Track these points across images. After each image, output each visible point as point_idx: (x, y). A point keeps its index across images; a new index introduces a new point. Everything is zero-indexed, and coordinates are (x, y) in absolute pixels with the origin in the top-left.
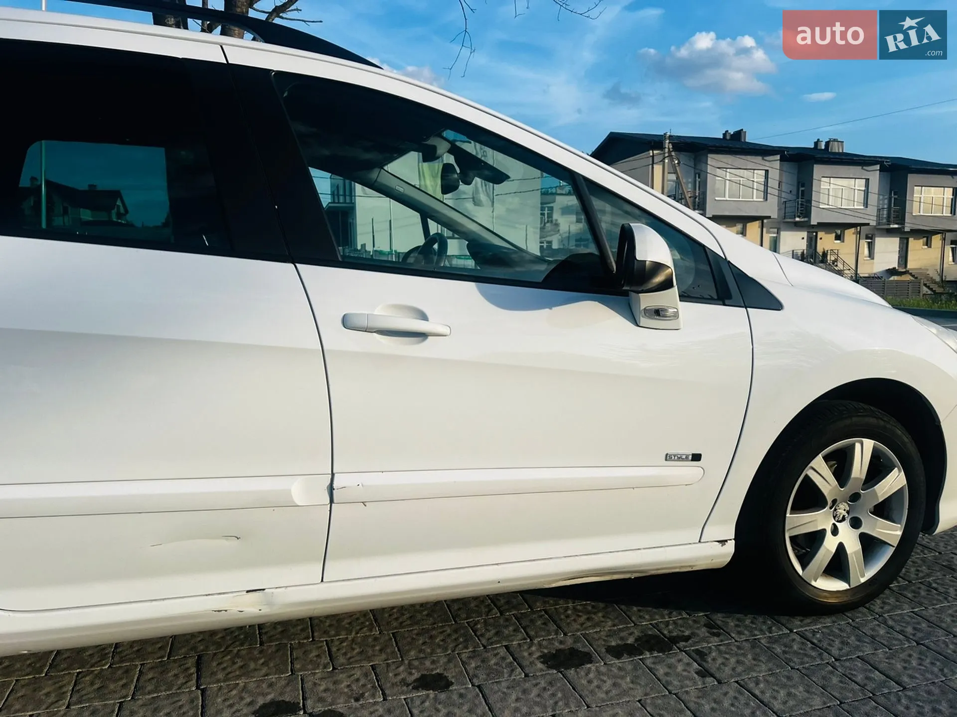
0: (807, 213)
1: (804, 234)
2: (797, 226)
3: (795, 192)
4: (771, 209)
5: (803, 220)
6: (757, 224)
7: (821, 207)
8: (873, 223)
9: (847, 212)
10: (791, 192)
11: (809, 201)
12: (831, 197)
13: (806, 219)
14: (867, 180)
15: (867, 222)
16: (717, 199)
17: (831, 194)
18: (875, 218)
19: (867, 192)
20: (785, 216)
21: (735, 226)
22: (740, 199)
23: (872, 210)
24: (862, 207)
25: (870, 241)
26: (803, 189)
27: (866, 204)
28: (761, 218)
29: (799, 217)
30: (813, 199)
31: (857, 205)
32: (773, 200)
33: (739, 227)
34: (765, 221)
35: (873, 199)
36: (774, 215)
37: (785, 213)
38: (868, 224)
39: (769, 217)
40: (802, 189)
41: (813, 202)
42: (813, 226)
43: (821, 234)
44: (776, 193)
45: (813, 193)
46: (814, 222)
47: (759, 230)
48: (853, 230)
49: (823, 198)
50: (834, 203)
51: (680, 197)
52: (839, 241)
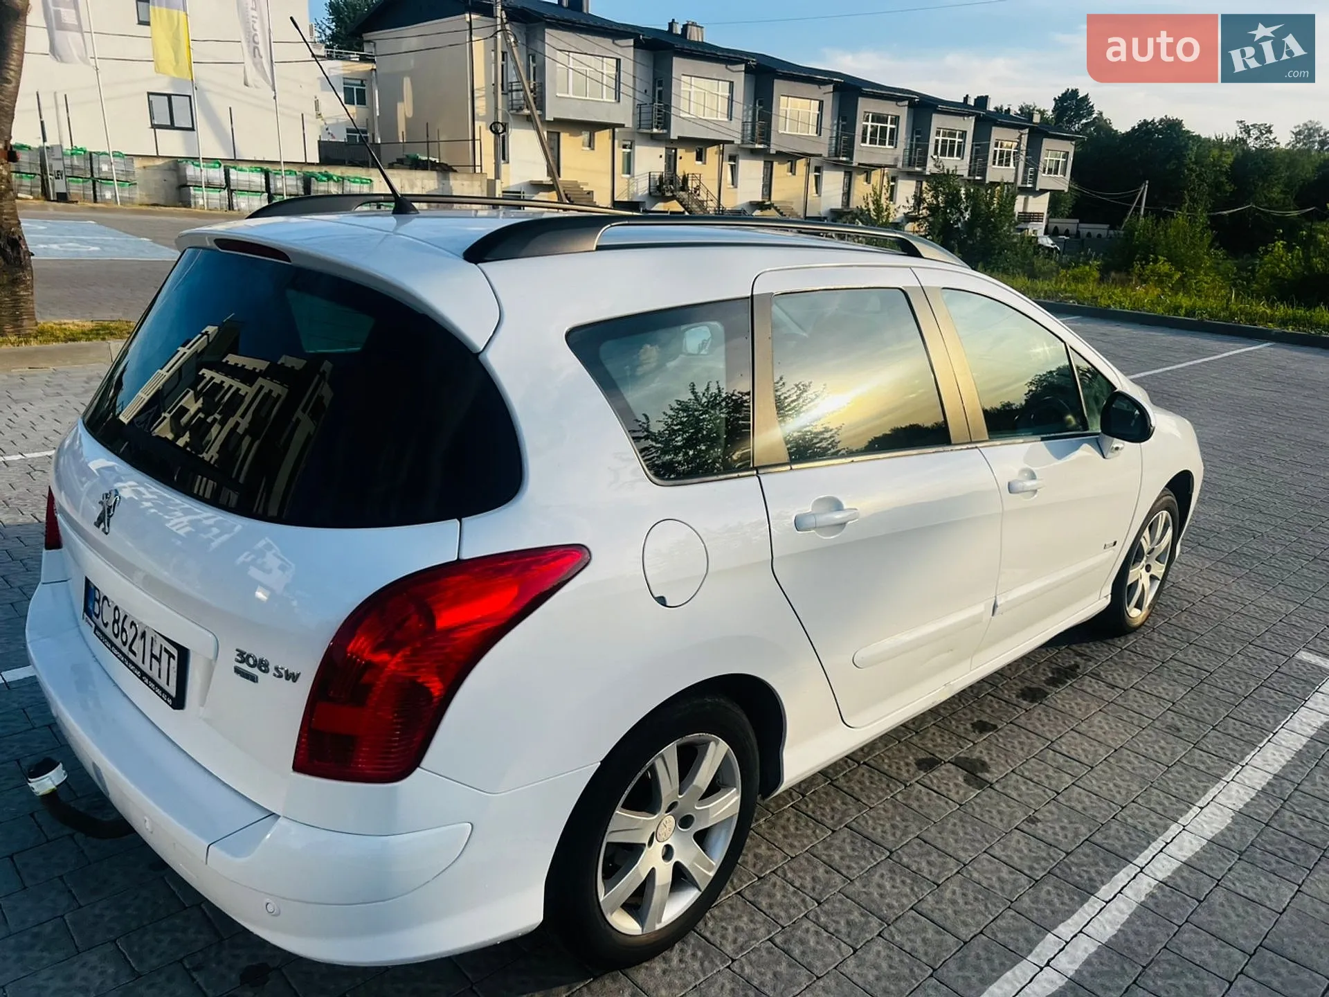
0: (665, 122)
1: (662, 151)
2: (654, 139)
3: (650, 92)
4: (624, 114)
5: (661, 132)
6: (607, 133)
7: (681, 115)
8: (738, 142)
9: (711, 126)
10: (646, 91)
11: (668, 107)
12: (692, 103)
13: (665, 131)
14: (732, 83)
15: (731, 139)
16: (558, 95)
17: (692, 99)
18: (740, 136)
19: (731, 100)
20: (640, 125)
21: (581, 135)
22: (588, 98)
23: (736, 125)
24: (726, 120)
25: (733, 163)
26: (661, 88)
27: (730, 116)
28: (612, 126)
29: (657, 127)
30: (673, 104)
31: (721, 117)
32: (627, 103)
33: (585, 136)
34: (617, 130)
35: (738, 109)
36: (629, 123)
37: (640, 121)
38: (732, 142)
39: (622, 126)
40: (658, 89)
41: (672, 108)
42: (673, 141)
43: (680, 152)
44: (631, 92)
45: (673, 96)
46: (674, 136)
47: (610, 142)
48: (715, 148)
49: (684, 105)
50: (696, 111)
51: (510, 88)
52: (700, 163)
